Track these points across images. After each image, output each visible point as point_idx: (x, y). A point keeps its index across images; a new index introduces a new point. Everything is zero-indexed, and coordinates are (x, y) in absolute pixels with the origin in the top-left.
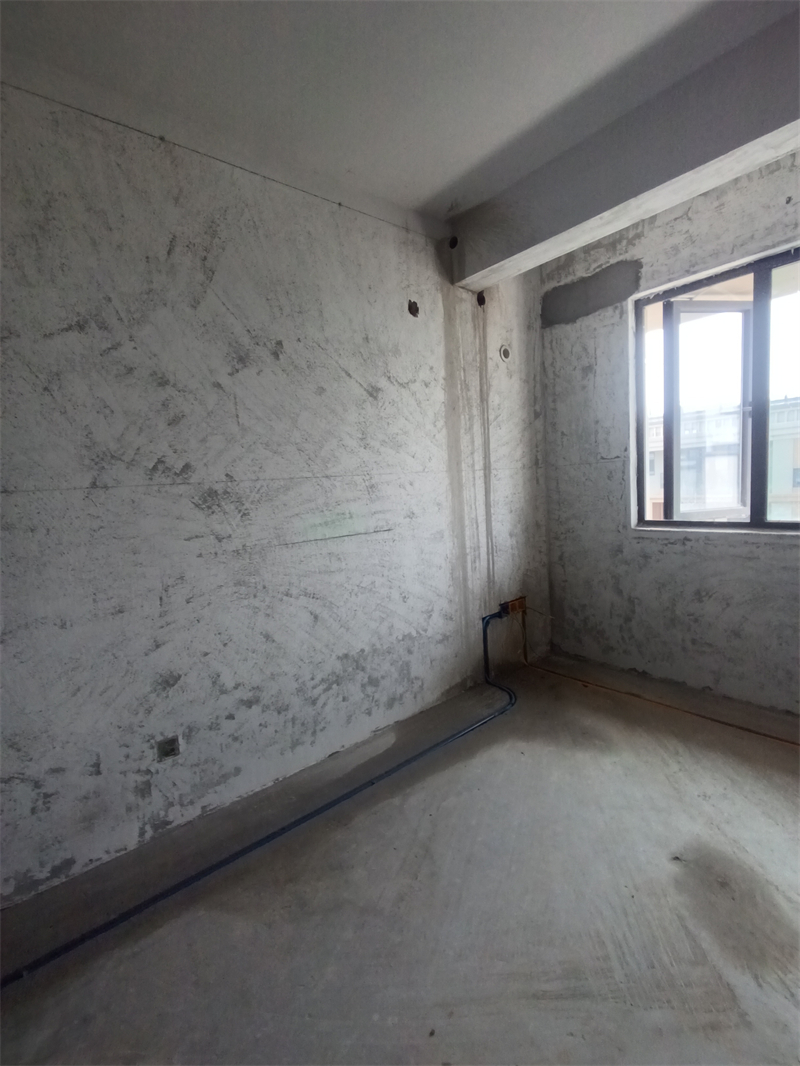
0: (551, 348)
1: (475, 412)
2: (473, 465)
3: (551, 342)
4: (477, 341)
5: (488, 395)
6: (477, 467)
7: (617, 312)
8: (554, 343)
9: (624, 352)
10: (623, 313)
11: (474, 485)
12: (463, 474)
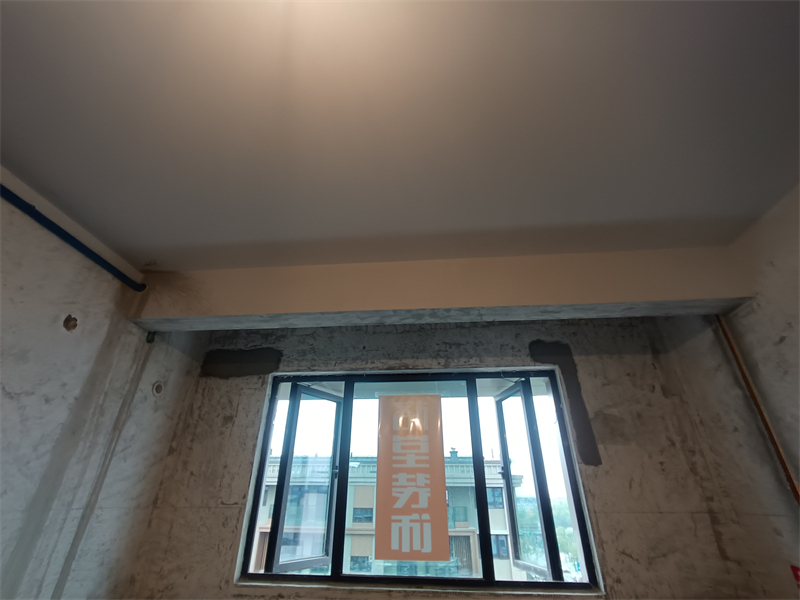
0: (203, 395)
1: (102, 439)
2: (71, 503)
3: (204, 390)
4: (133, 372)
5: (124, 425)
6: (75, 505)
7: (261, 381)
8: (206, 391)
9: (259, 412)
10: (264, 383)
11: (61, 529)
12: (51, 513)
